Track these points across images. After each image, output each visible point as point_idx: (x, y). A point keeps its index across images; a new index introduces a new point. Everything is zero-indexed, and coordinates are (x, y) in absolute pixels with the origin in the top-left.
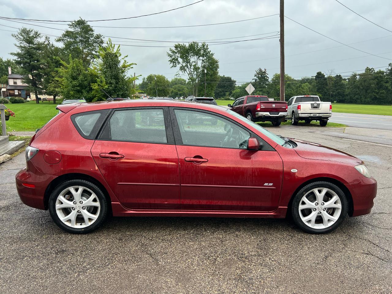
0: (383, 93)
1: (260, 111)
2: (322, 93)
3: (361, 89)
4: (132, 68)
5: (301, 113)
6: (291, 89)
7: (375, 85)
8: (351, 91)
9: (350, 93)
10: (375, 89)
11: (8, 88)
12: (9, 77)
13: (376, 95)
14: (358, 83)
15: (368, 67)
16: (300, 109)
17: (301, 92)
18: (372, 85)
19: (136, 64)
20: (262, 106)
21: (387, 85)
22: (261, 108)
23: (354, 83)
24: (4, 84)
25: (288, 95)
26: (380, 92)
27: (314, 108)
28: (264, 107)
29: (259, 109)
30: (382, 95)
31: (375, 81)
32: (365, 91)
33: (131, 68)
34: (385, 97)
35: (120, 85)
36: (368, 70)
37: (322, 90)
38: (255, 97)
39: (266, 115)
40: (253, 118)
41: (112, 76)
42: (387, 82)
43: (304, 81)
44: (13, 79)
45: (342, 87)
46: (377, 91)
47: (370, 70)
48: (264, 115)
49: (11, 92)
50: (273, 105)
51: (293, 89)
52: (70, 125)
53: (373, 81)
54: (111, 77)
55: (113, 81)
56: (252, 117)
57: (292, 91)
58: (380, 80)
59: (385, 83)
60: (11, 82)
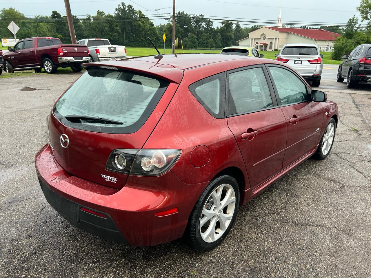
0: (115, 36)
1: (63, 56)
2: (62, 33)
3: (97, 31)
5: (101, 58)
6: (27, 28)
7: (108, 28)
8: (89, 33)
9: (88, 35)
10: (109, 32)
13: (110, 37)
14: (94, 26)
15: (99, 10)
16: (99, 53)
17: (42, 32)
18: (105, 28)
20: (65, 50)
21: (118, 28)
22: (64, 53)
23: (90, 25)
25: (26, 35)
26: (113, 34)
27: (112, 51)
28: (67, 51)
29: (61, 54)
30: (115, 37)
31: (108, 24)
32: (100, 33)
34: (118, 40)
36: (99, 13)
37: (62, 31)
38: (46, 38)
39: (71, 61)
40: (54, 64)
42: (117, 26)
43: (40, 20)
45: (80, 28)
46: (110, 34)
47: (101, 13)
48: (69, 61)
50: (75, 49)
51: (29, 28)
52: (194, 102)
53: (105, 24)
56: (52, 63)
57: (30, 30)
58: (111, 24)
59: (115, 26)
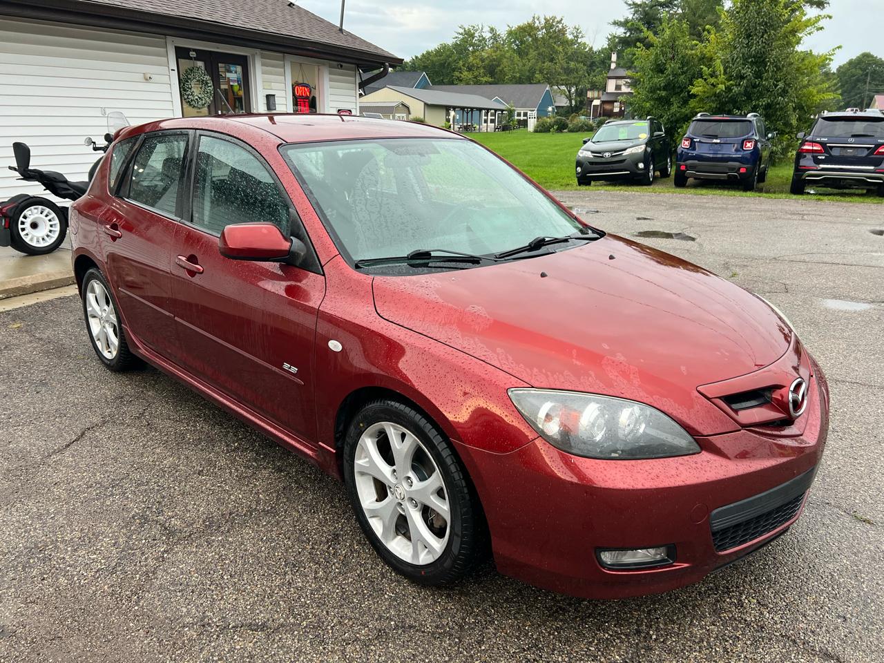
4: (821, 28)
11: (604, 98)
12: (610, 74)
19: (830, 17)
24: (599, 92)
33: (818, 30)
35: (766, 80)
41: (750, 57)
44: (615, 80)
49: (607, 107)
54: (745, 60)
55: (748, 71)
60: (611, 86)
